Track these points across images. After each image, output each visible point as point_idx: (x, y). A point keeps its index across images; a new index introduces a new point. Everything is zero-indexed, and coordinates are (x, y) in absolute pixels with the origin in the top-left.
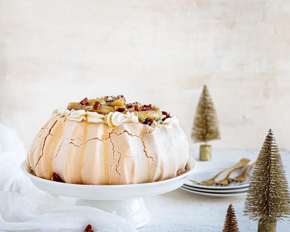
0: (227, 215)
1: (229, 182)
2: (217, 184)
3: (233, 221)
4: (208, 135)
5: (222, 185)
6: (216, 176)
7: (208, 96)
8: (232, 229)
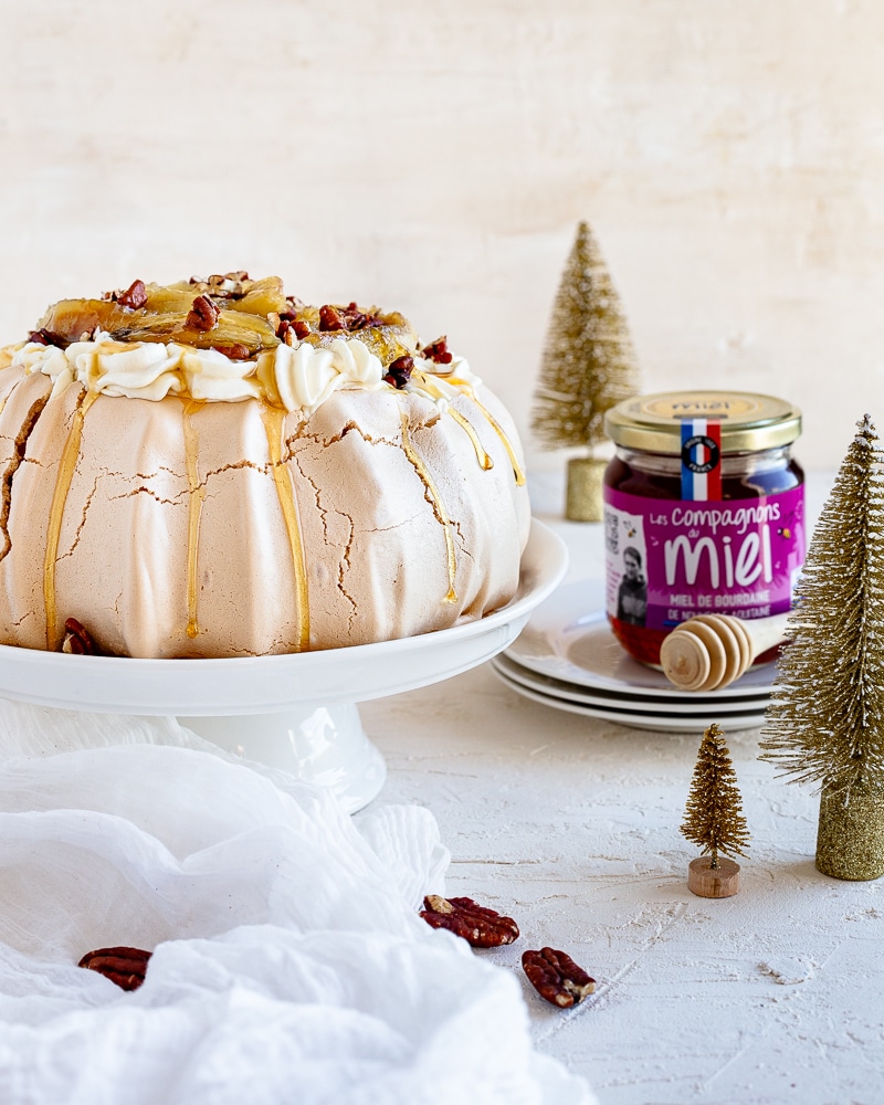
0: (697, 768)
3: (725, 790)
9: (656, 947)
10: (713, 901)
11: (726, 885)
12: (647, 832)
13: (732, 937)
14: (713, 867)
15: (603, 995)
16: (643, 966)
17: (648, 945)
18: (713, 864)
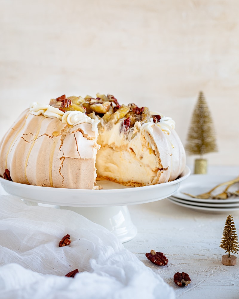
0: (225, 228)
1: (227, 197)
2: (214, 198)
3: (233, 234)
4: (203, 147)
5: (219, 199)
6: (213, 190)
7: (204, 103)
8: (231, 244)
9: (211, 276)
10: (228, 266)
11: (233, 262)
12: (211, 249)
13: (233, 275)
14: (229, 257)
15: (195, 288)
16: (207, 281)
17: (209, 276)
18: (229, 256)
